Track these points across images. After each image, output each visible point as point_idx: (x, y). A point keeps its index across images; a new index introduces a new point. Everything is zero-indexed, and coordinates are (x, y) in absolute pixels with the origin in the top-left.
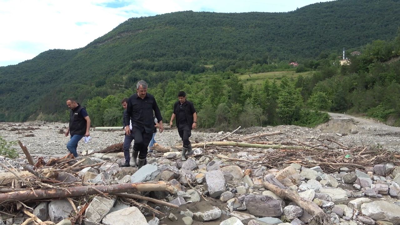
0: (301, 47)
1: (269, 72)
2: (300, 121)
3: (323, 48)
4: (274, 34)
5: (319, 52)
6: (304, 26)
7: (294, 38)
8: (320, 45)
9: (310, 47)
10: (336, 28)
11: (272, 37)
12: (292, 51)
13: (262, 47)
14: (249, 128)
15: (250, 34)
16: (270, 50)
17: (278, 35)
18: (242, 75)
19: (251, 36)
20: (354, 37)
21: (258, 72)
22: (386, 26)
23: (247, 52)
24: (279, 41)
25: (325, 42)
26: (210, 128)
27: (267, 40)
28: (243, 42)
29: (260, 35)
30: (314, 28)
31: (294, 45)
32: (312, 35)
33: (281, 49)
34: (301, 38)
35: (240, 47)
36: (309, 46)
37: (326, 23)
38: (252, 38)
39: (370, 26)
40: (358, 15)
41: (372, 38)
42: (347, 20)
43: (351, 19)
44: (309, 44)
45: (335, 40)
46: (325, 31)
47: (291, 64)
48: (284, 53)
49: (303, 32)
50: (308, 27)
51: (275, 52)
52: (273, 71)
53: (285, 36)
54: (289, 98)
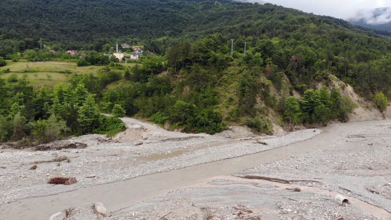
0: (71, 28)
1: (46, 61)
2: (100, 128)
3: (94, 32)
4: (41, 9)
5: (90, 35)
6: (74, 6)
7: (64, 17)
8: (90, 28)
9: (81, 29)
10: (105, 14)
11: (39, 13)
12: (62, 31)
13: (28, 22)
14: (56, 142)
15: (14, 6)
16: (38, 27)
17: (46, 11)
18: (15, 62)
19: (14, 8)
20: (121, 25)
21: (34, 60)
22: (146, 19)
23: (11, 27)
24: (47, 18)
25: (95, 26)
26: (6, 141)
27: (33, 15)
28: (5, 14)
29: (25, 9)
30: (84, 10)
31: (65, 25)
32: (82, 17)
33: (50, 28)
34: (71, 18)
35: (2, 20)
36: (79, 28)
37: (96, 7)
38: (16, 11)
39: (134, 18)
40: (123, 5)
41: (136, 29)
42: (114, 8)
43: (118, 8)
44: (80, 26)
45: (104, 26)
46: (95, 15)
47: (68, 51)
48: (54, 32)
49: (73, 12)
50: (78, 8)
51: (43, 30)
52: (52, 60)
53: (54, 14)
54: (90, 110)
